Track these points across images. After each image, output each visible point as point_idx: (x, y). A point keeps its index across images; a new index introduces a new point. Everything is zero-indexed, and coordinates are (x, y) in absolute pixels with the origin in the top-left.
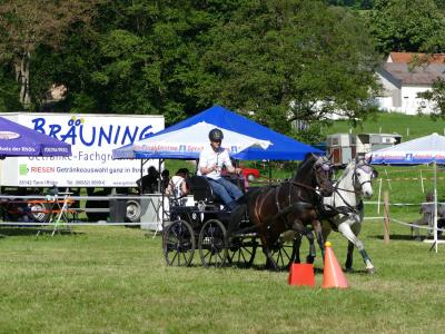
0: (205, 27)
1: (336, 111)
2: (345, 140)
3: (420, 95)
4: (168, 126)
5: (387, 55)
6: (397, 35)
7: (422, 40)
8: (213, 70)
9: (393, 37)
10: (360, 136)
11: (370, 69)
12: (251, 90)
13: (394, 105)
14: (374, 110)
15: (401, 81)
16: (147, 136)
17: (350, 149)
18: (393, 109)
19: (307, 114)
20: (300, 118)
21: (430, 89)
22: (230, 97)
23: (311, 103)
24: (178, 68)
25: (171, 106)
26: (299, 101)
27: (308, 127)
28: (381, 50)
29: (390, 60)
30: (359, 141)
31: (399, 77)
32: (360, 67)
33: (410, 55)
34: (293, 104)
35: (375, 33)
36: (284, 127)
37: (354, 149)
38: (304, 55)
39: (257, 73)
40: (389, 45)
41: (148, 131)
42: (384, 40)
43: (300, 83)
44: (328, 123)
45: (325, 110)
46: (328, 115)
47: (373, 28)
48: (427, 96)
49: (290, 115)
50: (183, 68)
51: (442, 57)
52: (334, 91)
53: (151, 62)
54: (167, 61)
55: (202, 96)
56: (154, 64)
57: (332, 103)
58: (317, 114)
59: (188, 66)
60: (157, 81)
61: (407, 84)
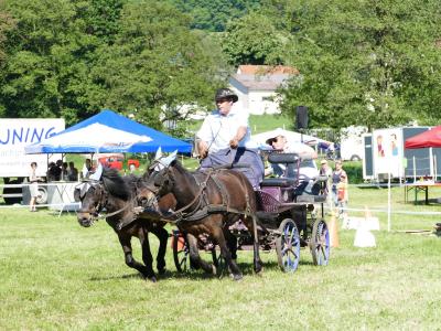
0: (92, 48)
1: (198, 112)
3: (265, 99)
4: (67, 126)
5: (237, 67)
6: (244, 52)
7: (264, 56)
8: (100, 81)
9: (241, 54)
11: (223, 79)
12: (131, 98)
16: (51, 135)
19: (175, 116)
20: (171, 119)
21: (274, 94)
22: (114, 103)
23: (178, 107)
24: (71, 80)
25: (66, 111)
26: (169, 105)
27: (176, 126)
28: (232, 63)
29: (239, 71)
31: (247, 84)
32: (217, 77)
33: (257, 67)
34: (164, 107)
35: (227, 50)
36: (157, 126)
38: (172, 69)
39: (135, 83)
40: (238, 60)
41: (52, 132)
42: (234, 56)
43: (169, 91)
44: (193, 122)
45: (189, 112)
46: (192, 116)
47: (225, 46)
48: (271, 99)
49: (162, 117)
50: (75, 81)
51: (283, 68)
52: (197, 97)
53: (50, 76)
54: (62, 75)
55: (92, 103)
56: (52, 79)
57: (196, 106)
58: (184, 116)
59: (79, 79)
60: (56, 92)
61: (252, 90)
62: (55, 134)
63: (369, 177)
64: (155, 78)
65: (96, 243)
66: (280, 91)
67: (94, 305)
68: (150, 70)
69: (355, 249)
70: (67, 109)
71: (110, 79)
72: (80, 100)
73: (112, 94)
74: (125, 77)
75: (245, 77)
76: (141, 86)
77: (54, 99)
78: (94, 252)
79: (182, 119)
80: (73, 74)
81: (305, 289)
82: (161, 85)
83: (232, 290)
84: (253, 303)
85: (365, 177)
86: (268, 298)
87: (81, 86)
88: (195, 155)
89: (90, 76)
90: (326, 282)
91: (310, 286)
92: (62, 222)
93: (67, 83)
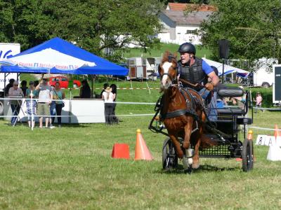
1: (132, 42)
2: (138, 62)
3: (189, 32)
5: (166, 4)
8: (48, 12)
10: (148, 59)
11: (154, 14)
12: (73, 27)
13: (171, 38)
14: (158, 41)
15: (175, 22)
16: (8, 57)
17: (142, 68)
18: (170, 41)
19: (112, 44)
20: (108, 47)
21: (198, 28)
22: (60, 31)
23: (116, 37)
25: (19, 37)
26: (107, 35)
27: (113, 53)
29: (168, 8)
30: (147, 62)
31: (174, 19)
32: (149, 12)
33: (184, 5)
34: (103, 36)
37: (144, 68)
38: (111, 4)
39: (79, 15)
41: (9, 54)
43: (108, 23)
44: (129, 50)
45: (125, 42)
46: (126, 44)
48: (195, 32)
49: (102, 44)
50: (28, 11)
51: (207, 7)
52: (131, 28)
53: (6, 6)
54: (17, 6)
55: (42, 30)
56: (9, 9)
57: (130, 36)
58: (120, 44)
59: (32, 10)
60: (11, 20)
61: (179, 25)
62: (11, 56)
63: (277, 102)
64: (96, 11)
65: (47, 150)
66: (204, 26)
67: (52, 202)
68: (92, 4)
69: (269, 162)
70: (20, 35)
71: (58, 11)
72: (31, 28)
73: (60, 24)
74: (72, 9)
75: (173, 13)
76: (84, 18)
77: (9, 26)
78: (46, 158)
79: (117, 47)
80: (26, 6)
81: (230, 195)
82: (101, 17)
83: (167, 193)
84: (187, 204)
85: (274, 101)
86: (199, 201)
87: (33, 16)
88: (128, 78)
89: (41, 7)
90: (248, 189)
91: (234, 192)
92: (16, 131)
93: (21, 13)
